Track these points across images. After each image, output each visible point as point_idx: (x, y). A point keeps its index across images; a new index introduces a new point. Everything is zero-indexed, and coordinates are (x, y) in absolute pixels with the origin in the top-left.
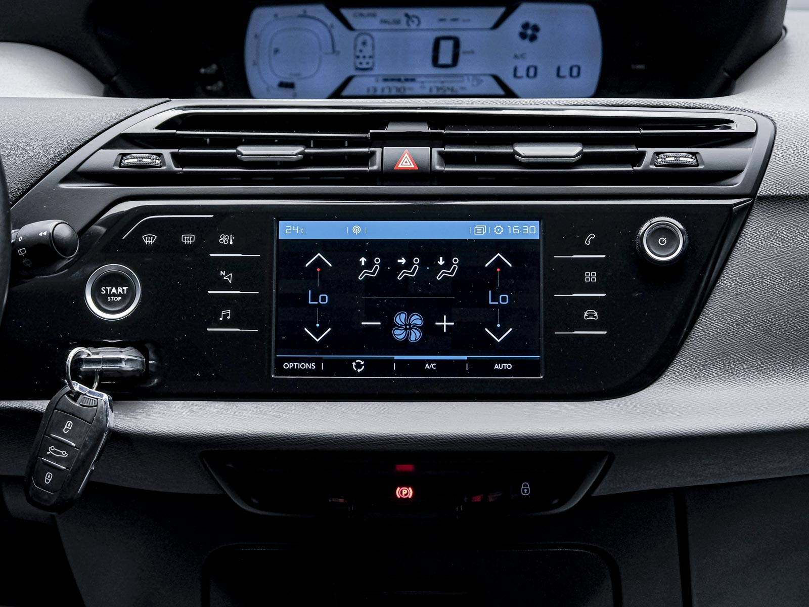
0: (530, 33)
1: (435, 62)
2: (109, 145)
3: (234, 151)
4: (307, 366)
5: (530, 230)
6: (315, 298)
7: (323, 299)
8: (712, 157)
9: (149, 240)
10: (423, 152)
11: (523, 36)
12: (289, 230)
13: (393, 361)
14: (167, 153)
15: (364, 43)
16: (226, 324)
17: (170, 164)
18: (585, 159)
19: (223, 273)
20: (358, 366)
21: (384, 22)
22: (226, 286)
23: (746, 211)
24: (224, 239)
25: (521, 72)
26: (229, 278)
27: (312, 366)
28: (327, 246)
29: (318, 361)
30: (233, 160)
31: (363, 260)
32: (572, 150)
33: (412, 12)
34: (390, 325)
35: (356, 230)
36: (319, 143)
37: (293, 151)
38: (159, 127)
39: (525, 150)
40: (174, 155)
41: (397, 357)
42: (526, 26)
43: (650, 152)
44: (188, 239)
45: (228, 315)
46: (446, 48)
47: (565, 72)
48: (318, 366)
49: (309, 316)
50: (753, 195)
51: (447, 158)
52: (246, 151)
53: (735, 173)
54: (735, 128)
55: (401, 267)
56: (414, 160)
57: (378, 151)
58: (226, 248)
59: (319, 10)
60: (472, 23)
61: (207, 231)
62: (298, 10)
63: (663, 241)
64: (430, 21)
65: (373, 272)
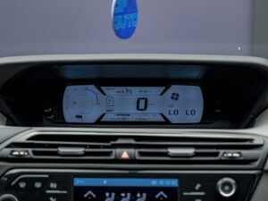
0: (175, 97)
2: (8, 147)
3: (56, 150)
5: (174, 183)
8: (246, 153)
9: (22, 185)
10: (132, 151)
11: (173, 98)
12: (78, 182)
14: (30, 150)
15: (110, 101)
17: (31, 155)
18: (196, 154)
19: (51, 199)
21: (118, 92)
23: (260, 175)
24: (53, 185)
25: (172, 112)
28: (93, 189)
31: (107, 194)
32: (191, 151)
33: (129, 88)
35: (105, 182)
36: (91, 147)
37: (81, 150)
38: (29, 139)
39: (172, 151)
40: (33, 151)
42: (174, 94)
43: (222, 151)
44: (38, 185)
46: (142, 102)
47: (189, 112)
50: (262, 169)
51: (142, 154)
52: (62, 150)
53: (255, 160)
54: (255, 142)
55: (123, 197)
56: (129, 154)
57: (114, 150)
58: (54, 189)
59: (92, 87)
60: (152, 93)
61: (46, 182)
62: (84, 87)
63: (227, 188)
64: (136, 92)
65: (112, 199)
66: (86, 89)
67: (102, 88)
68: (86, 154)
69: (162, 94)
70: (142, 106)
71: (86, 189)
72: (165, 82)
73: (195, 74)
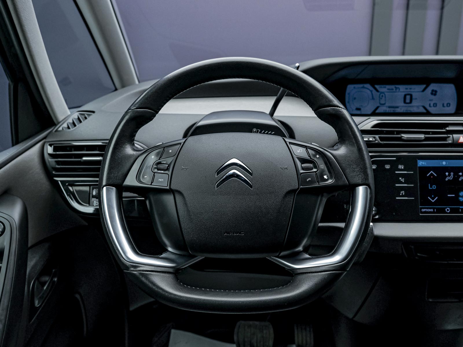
0: (434, 93)
1: (405, 102)
3: (400, 136)
4: (430, 210)
6: (431, 187)
7: (434, 187)
9: (374, 167)
12: (421, 163)
13: (459, 208)
14: (377, 136)
15: (382, 96)
16: (402, 196)
17: (378, 141)
19: (400, 178)
20: (448, 210)
21: (388, 89)
22: (402, 183)
24: (401, 167)
25: (432, 105)
26: (403, 180)
27: (432, 210)
28: (434, 169)
29: (434, 209)
30: (400, 139)
31: (447, 174)
33: (397, 86)
34: (458, 196)
35: (444, 163)
37: (422, 136)
38: (373, 127)
40: (379, 137)
41: (461, 207)
42: (433, 91)
44: (388, 167)
45: (403, 193)
46: (408, 97)
47: (445, 105)
48: (434, 210)
49: (431, 193)
52: (404, 136)
55: (460, 176)
57: (451, 136)
58: (401, 170)
59: (368, 86)
60: (416, 90)
61: (394, 164)
62: (361, 85)
64: (403, 89)
65: (451, 178)
66: (363, 87)
67: (377, 86)
68: (426, 139)
69: (424, 90)
70: (408, 101)
71: (427, 169)
72: (426, 81)
73: (451, 74)
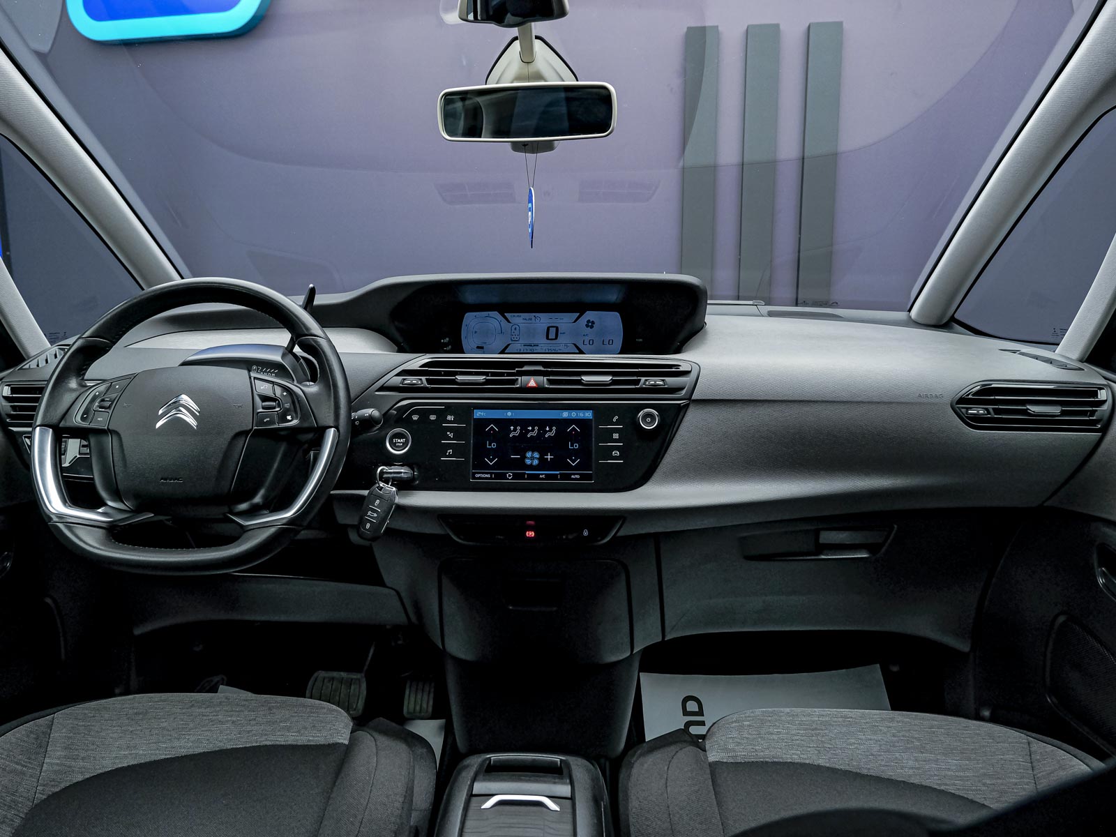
0: (590, 324)
1: (548, 338)
2: (397, 375)
3: (454, 378)
4: (486, 476)
5: (588, 415)
6: (490, 445)
7: (494, 445)
8: (672, 381)
9: (415, 418)
10: (540, 378)
11: (587, 326)
12: (479, 414)
13: (525, 473)
14: (424, 378)
15: (515, 329)
16: (449, 456)
17: (425, 384)
18: (614, 382)
19: (448, 433)
20: (510, 476)
21: (524, 319)
22: (450, 439)
23: (687, 406)
24: (450, 418)
25: (587, 342)
26: (451, 435)
27: (489, 476)
28: (495, 421)
29: (491, 474)
30: (454, 382)
31: (512, 428)
32: (608, 378)
33: (537, 315)
34: (524, 457)
35: (509, 414)
36: (493, 374)
37: (481, 378)
38: (420, 367)
39: (586, 378)
40: (427, 379)
41: (527, 472)
42: (588, 321)
43: (643, 379)
44: (433, 417)
45: (451, 452)
46: (553, 331)
47: (606, 342)
48: (491, 476)
49: (488, 453)
50: (689, 399)
51: (550, 382)
52: (459, 378)
53: (682, 389)
54: (681, 369)
55: (529, 431)
56: (536, 383)
57: (520, 378)
58: (450, 422)
59: (495, 314)
60: (564, 320)
61: (442, 414)
62: (485, 313)
63: (649, 420)
64: (543, 320)
65: (517, 433)
66: (489, 316)
67: (508, 315)
68: (487, 382)
69: (575, 321)
70: (552, 335)
71: (488, 421)
72: (579, 308)
73: (613, 296)
